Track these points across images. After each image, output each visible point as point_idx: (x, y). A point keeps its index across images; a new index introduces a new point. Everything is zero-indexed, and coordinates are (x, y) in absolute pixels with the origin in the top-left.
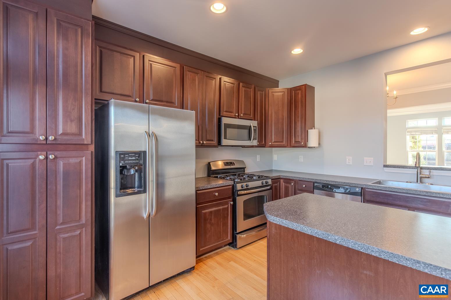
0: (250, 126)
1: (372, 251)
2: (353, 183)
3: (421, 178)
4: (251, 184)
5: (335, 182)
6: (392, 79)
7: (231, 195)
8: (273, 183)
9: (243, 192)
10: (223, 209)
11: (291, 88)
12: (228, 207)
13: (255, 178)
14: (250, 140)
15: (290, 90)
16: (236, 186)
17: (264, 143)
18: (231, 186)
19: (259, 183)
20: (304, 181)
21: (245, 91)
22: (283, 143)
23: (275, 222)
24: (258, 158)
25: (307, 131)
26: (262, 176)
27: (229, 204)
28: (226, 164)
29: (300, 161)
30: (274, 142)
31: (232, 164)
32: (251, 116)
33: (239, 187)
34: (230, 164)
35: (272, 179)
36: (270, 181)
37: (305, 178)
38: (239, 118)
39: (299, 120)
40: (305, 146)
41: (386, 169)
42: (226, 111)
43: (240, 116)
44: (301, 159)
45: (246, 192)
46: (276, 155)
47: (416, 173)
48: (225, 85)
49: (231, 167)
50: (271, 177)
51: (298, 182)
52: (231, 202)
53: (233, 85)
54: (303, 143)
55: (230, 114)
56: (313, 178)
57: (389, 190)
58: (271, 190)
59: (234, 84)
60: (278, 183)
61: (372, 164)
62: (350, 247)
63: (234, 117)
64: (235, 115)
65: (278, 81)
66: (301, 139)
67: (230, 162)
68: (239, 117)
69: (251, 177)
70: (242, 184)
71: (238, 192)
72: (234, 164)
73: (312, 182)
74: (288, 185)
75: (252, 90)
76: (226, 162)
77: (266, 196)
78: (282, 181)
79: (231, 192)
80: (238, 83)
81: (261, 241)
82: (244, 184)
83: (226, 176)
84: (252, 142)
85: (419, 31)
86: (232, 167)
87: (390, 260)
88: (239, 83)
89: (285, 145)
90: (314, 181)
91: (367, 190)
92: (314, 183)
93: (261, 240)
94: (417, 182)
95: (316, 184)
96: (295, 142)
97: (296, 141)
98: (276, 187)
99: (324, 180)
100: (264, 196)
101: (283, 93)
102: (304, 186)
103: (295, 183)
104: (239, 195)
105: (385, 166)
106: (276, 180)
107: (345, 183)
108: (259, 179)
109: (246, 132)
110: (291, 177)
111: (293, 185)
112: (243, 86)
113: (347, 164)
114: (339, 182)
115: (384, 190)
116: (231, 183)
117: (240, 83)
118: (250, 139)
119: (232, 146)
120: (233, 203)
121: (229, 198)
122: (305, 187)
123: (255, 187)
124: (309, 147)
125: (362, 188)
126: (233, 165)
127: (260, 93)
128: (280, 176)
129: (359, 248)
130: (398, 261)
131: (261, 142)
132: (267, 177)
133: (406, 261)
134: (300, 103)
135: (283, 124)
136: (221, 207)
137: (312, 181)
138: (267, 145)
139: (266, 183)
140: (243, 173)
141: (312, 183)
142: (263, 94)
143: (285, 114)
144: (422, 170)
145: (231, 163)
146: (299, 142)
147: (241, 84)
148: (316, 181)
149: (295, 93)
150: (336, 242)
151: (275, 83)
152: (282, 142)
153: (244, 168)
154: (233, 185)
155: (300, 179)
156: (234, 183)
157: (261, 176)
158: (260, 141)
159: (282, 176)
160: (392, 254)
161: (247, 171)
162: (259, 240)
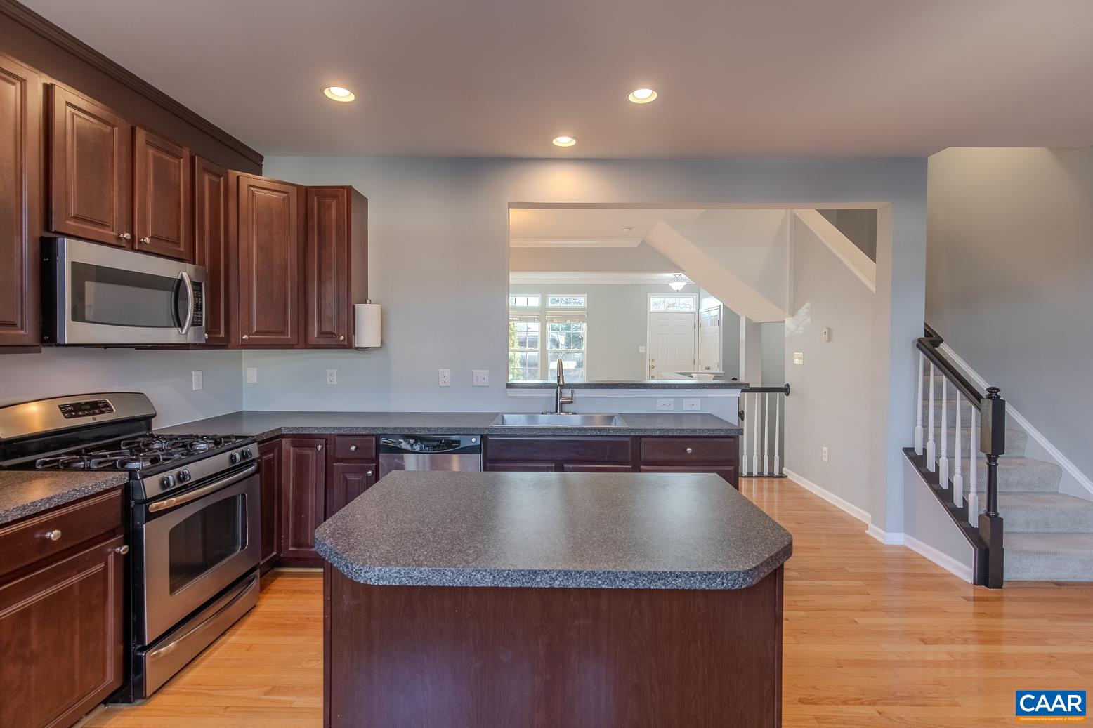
0: (181, 281)
1: (623, 580)
2: (464, 429)
3: (562, 403)
4: (195, 470)
5: (429, 429)
6: (517, 216)
7: (120, 523)
8: (263, 452)
9: (165, 504)
10: (83, 583)
11: (306, 187)
12: (106, 568)
13: (201, 446)
14: (180, 325)
15: (306, 194)
16: (141, 488)
17: (222, 335)
18: (119, 492)
19: (220, 461)
20: (353, 435)
21: (156, 159)
22: (286, 337)
23: (384, 583)
24: (197, 379)
25: (354, 307)
26: (228, 437)
27: (111, 559)
28: (74, 410)
29: (329, 383)
30: (258, 333)
31: (99, 407)
32: (182, 249)
33: (151, 486)
34: (87, 410)
35: (260, 443)
36: (253, 449)
37: (357, 428)
38: (133, 249)
39: (331, 278)
40: (348, 345)
41: (511, 392)
42: (77, 218)
43: (140, 243)
44: (333, 378)
45: (176, 502)
46: (256, 369)
47: (555, 395)
48: (73, 118)
49: (94, 419)
50: (258, 436)
51: (335, 440)
52: (121, 547)
53: (109, 128)
54: (342, 338)
55: (96, 229)
56: (377, 426)
57: (528, 433)
58: (259, 475)
59: (113, 126)
60: (276, 451)
61: (486, 383)
62: (582, 586)
63: (114, 242)
64: (119, 238)
65: (261, 158)
66: (338, 327)
67: (87, 403)
68: (132, 246)
69: (184, 444)
70: (164, 475)
71: (147, 507)
72: (108, 406)
73: (372, 435)
74: (307, 452)
75: (183, 163)
76: (71, 405)
77: (243, 495)
78: (286, 443)
79: (117, 511)
80: (129, 127)
81: (231, 636)
82: (171, 476)
83: (78, 453)
84: (186, 333)
85: (564, 141)
86: (100, 418)
87: (652, 587)
88: (133, 130)
89: (291, 343)
90: (379, 432)
91: (490, 438)
92: (378, 437)
93: (229, 633)
94: (557, 411)
95: (383, 441)
96: (321, 333)
97: (323, 330)
98: (269, 461)
99: (403, 428)
100: (234, 498)
101: (285, 195)
102: (353, 448)
103: (326, 444)
104: (150, 517)
105: (509, 386)
106: (270, 442)
107: (448, 428)
108: (220, 448)
109: (163, 299)
110: (317, 428)
111: (322, 448)
112: (147, 143)
113: (441, 385)
114: (438, 428)
115: (519, 435)
116: (116, 478)
117: (138, 129)
118: (179, 323)
119: (106, 346)
120: (130, 549)
121: (112, 533)
122: (356, 449)
123: (208, 477)
124: (358, 349)
125: (482, 436)
126: (103, 412)
127: (210, 180)
128: (280, 429)
129: (600, 582)
130: (664, 584)
131: (215, 333)
132: (247, 440)
133: (676, 580)
134: (334, 231)
135: (285, 284)
136: (75, 579)
137: (373, 432)
138: (232, 340)
139: (244, 456)
140: (144, 436)
141: (374, 438)
142: (219, 183)
143: (291, 256)
144: (564, 390)
145: (94, 407)
146: (332, 333)
147: (141, 136)
148: (385, 432)
149: (319, 203)
150: (553, 585)
151: (253, 162)
152: (282, 333)
153: (147, 420)
154: (127, 486)
155: (342, 432)
156: (130, 479)
157: (225, 437)
158: (212, 327)
159: (287, 428)
160: (656, 574)
161: (157, 426)
162: (223, 634)
